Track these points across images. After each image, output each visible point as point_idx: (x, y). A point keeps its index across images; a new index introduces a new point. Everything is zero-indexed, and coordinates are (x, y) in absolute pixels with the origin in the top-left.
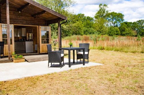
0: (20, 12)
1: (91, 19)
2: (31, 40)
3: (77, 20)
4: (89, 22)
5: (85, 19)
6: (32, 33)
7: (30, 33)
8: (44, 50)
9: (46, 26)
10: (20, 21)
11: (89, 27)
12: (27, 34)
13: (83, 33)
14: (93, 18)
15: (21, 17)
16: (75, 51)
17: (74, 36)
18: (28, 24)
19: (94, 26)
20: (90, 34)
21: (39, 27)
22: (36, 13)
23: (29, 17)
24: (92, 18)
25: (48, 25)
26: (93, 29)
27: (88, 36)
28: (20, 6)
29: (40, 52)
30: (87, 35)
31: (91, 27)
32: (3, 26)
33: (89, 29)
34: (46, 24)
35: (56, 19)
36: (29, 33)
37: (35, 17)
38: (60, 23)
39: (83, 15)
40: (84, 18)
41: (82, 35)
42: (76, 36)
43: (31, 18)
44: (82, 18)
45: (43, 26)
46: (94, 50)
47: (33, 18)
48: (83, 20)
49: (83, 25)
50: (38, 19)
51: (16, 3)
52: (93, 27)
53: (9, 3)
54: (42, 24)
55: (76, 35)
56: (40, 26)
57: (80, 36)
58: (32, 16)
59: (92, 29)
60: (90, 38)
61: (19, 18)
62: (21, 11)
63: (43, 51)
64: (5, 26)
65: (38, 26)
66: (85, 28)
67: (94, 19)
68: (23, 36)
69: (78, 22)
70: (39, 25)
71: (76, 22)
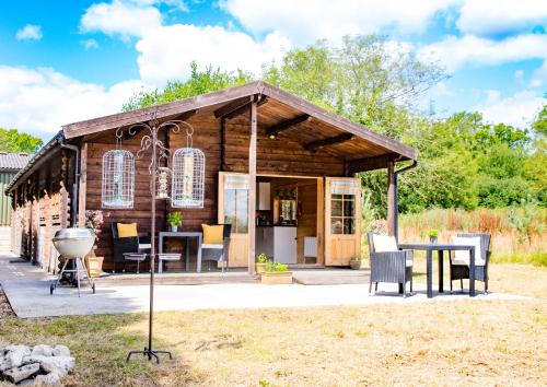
0: (272, 137)
1: (513, 138)
2: (291, 223)
3: (450, 145)
4: (502, 149)
5: (485, 137)
6: (294, 199)
7: (287, 198)
8: (339, 257)
9: (346, 179)
10: (273, 162)
11: (502, 171)
12: (276, 203)
13: (475, 201)
14: (526, 131)
15: (274, 151)
16: (446, 253)
17: (437, 212)
18: (294, 173)
19: (527, 166)
20: (510, 204)
21: (324, 180)
22: (321, 137)
23: (297, 149)
24: (519, 131)
25: (351, 175)
26: (524, 183)
27: (499, 212)
28: (275, 121)
29: (324, 263)
30: (493, 207)
31: (511, 173)
32: (227, 180)
33: (503, 182)
34: (345, 170)
35: (380, 156)
36: (281, 198)
37: (315, 151)
38: (396, 170)
39: (476, 117)
40: (478, 130)
41: (468, 208)
42: (445, 212)
43: (301, 152)
44: (473, 134)
45: (338, 179)
46: (516, 265)
47: (308, 153)
48: (475, 143)
49: (474, 166)
50: (323, 154)
51: (267, 114)
52: (523, 175)
53: (258, 117)
54: (335, 172)
55: (445, 207)
56: (327, 178)
57: (460, 213)
58: (306, 147)
59: (518, 181)
60: (505, 222)
61: (269, 156)
62: (276, 135)
63: (335, 259)
64: (232, 181)
65: (320, 179)
66: (483, 176)
67: (531, 135)
68: (261, 208)
69: (453, 154)
70: (323, 175)
71: (446, 150)
